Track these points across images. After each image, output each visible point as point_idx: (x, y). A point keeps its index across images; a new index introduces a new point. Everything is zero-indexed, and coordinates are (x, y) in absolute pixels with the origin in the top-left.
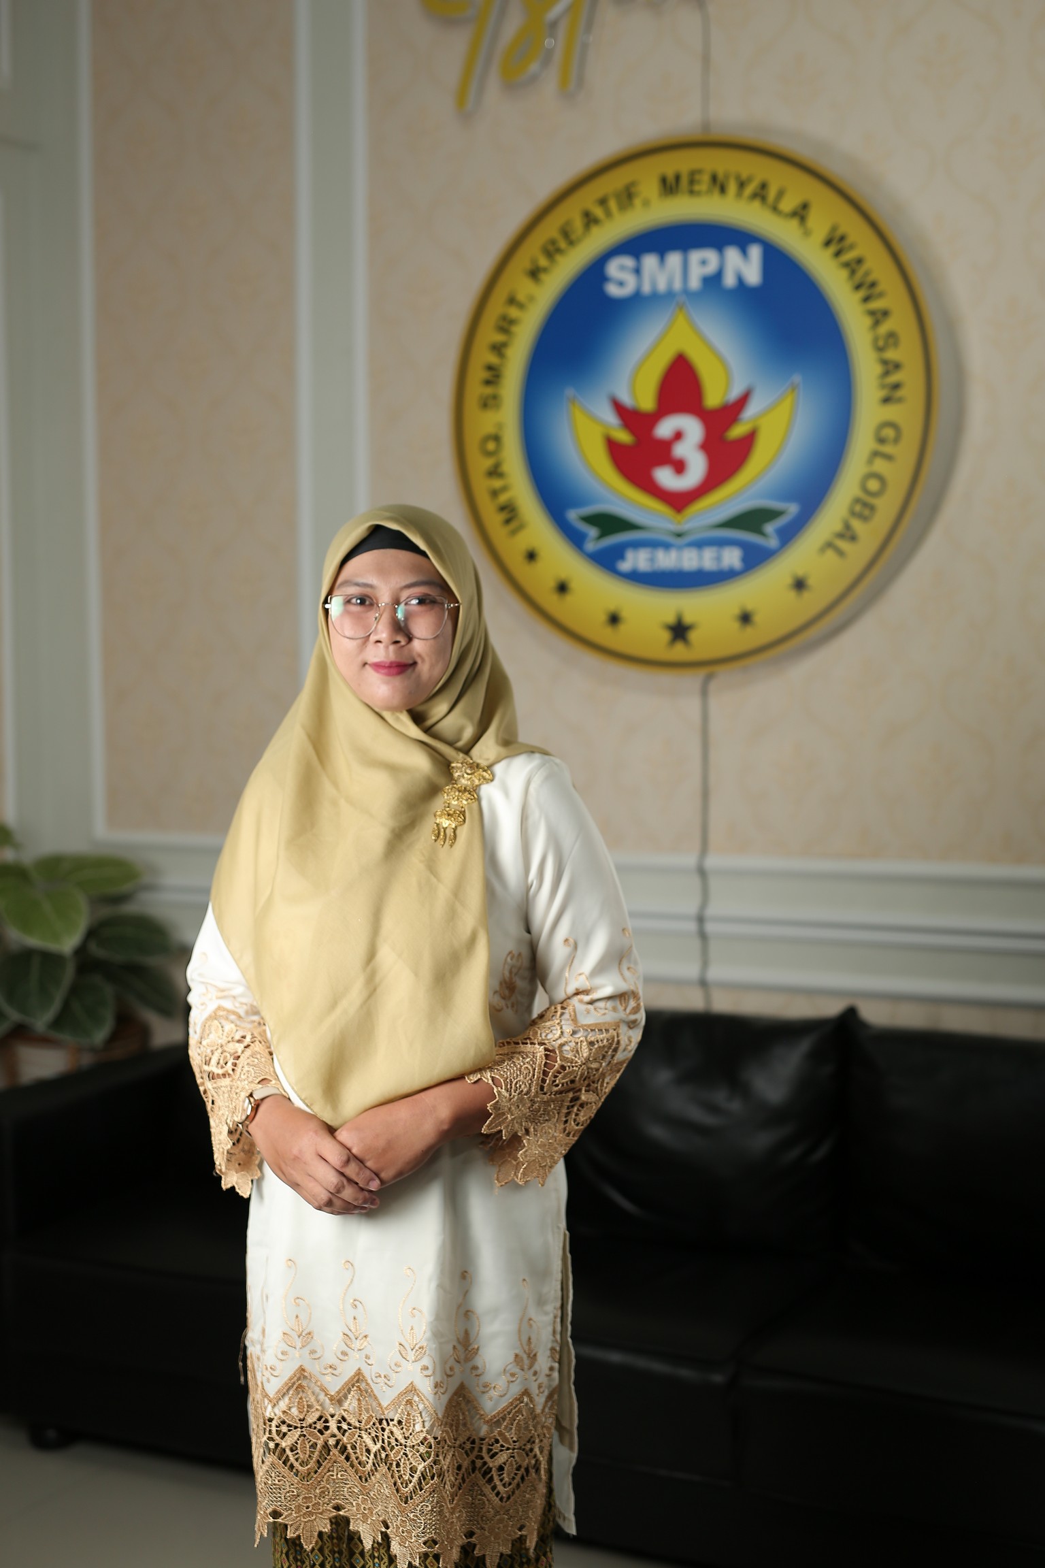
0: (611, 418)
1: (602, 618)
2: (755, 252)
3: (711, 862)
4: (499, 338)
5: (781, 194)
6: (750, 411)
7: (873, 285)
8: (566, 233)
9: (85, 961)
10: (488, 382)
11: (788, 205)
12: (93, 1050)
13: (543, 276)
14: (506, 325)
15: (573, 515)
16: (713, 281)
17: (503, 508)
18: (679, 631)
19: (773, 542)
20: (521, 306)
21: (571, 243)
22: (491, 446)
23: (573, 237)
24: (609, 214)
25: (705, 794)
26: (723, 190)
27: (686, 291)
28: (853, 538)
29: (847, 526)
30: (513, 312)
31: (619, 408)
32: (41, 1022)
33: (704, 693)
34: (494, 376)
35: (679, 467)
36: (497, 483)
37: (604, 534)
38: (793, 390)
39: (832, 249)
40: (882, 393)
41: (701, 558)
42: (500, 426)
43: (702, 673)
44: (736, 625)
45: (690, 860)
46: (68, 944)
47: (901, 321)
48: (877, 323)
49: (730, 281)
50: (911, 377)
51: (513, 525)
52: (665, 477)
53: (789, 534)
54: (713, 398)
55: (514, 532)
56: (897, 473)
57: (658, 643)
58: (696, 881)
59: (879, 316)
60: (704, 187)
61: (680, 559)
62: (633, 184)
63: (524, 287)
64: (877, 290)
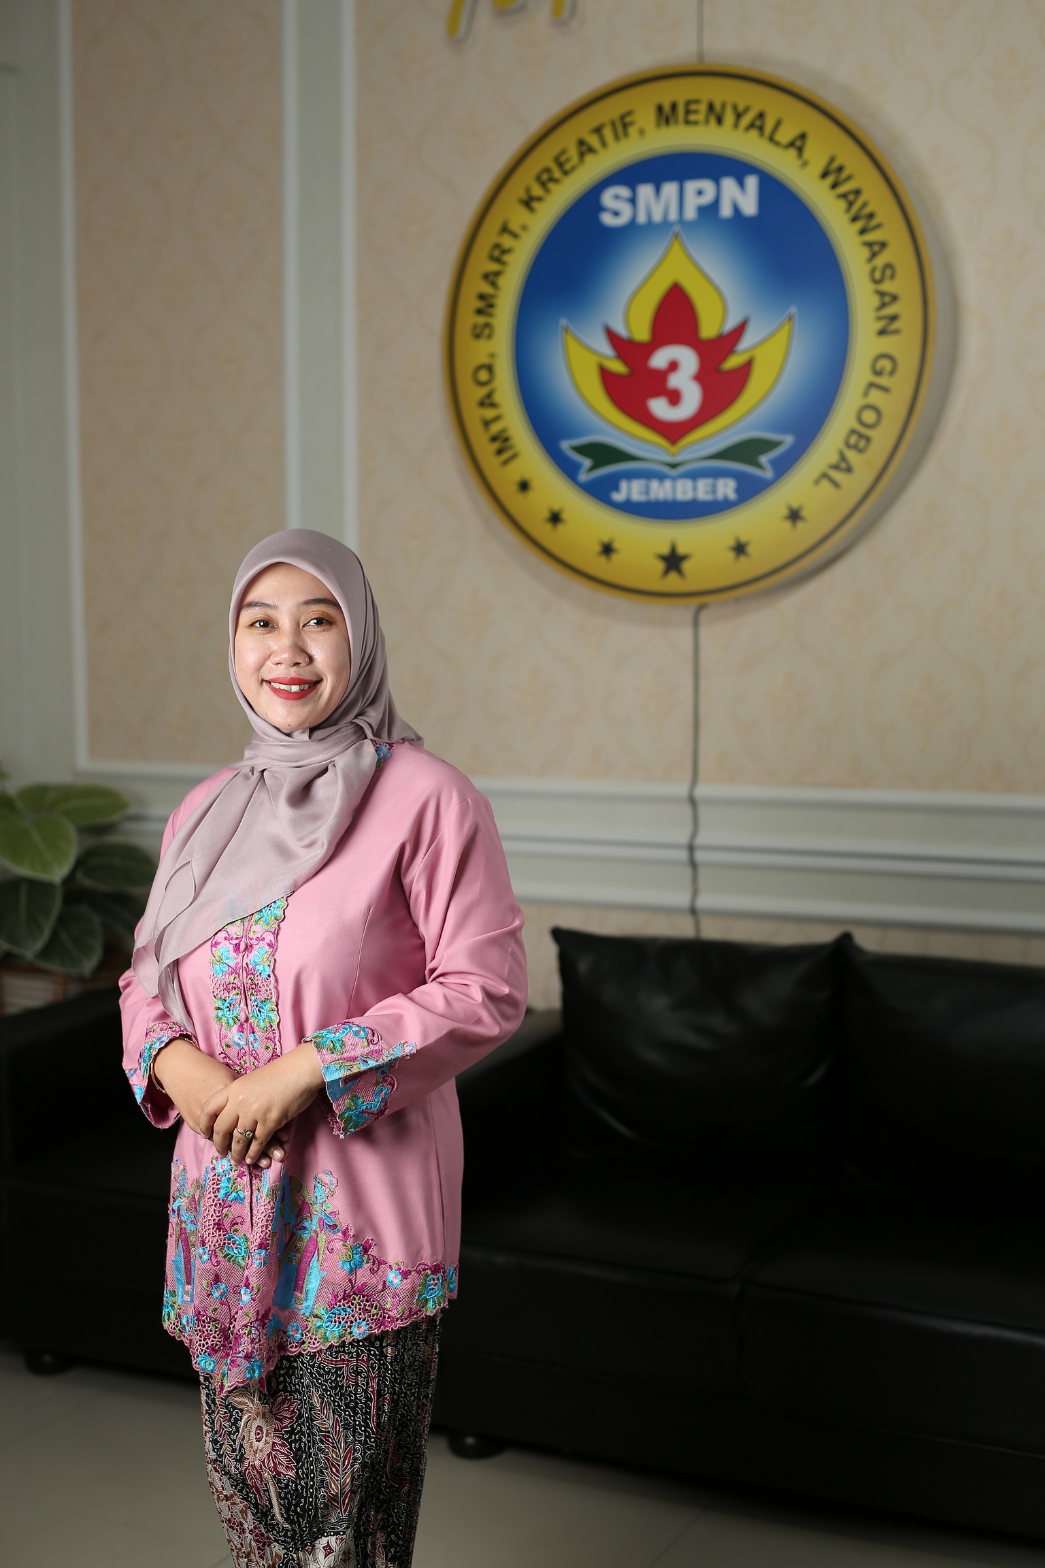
0: (606, 349)
1: (596, 548)
2: (752, 182)
3: (702, 791)
4: (494, 267)
5: (778, 123)
6: (745, 342)
7: (871, 216)
8: (560, 162)
9: (72, 892)
10: (480, 312)
11: (784, 136)
12: (81, 979)
13: (535, 205)
14: (499, 254)
15: (565, 445)
16: (709, 212)
17: (494, 439)
18: (673, 561)
19: (768, 474)
20: (515, 236)
21: (566, 173)
22: (483, 375)
23: (568, 166)
24: (604, 144)
25: (696, 724)
26: (720, 120)
27: (681, 220)
28: (849, 470)
29: (843, 458)
30: (507, 241)
31: (613, 337)
32: (30, 951)
33: (696, 623)
34: (486, 305)
35: (674, 398)
36: (490, 413)
37: (596, 465)
38: (789, 321)
39: (830, 180)
40: (879, 325)
41: (695, 488)
42: (492, 355)
43: (695, 602)
44: (731, 555)
45: (682, 789)
46: (58, 873)
47: (898, 253)
49: (726, 211)
50: (907, 309)
51: (506, 455)
52: (659, 408)
53: (784, 466)
54: (709, 329)
55: (505, 463)
56: (893, 405)
57: (651, 573)
58: (687, 810)
59: (876, 248)
60: (701, 117)
61: (674, 490)
62: (629, 113)
63: (518, 217)
64: (874, 222)
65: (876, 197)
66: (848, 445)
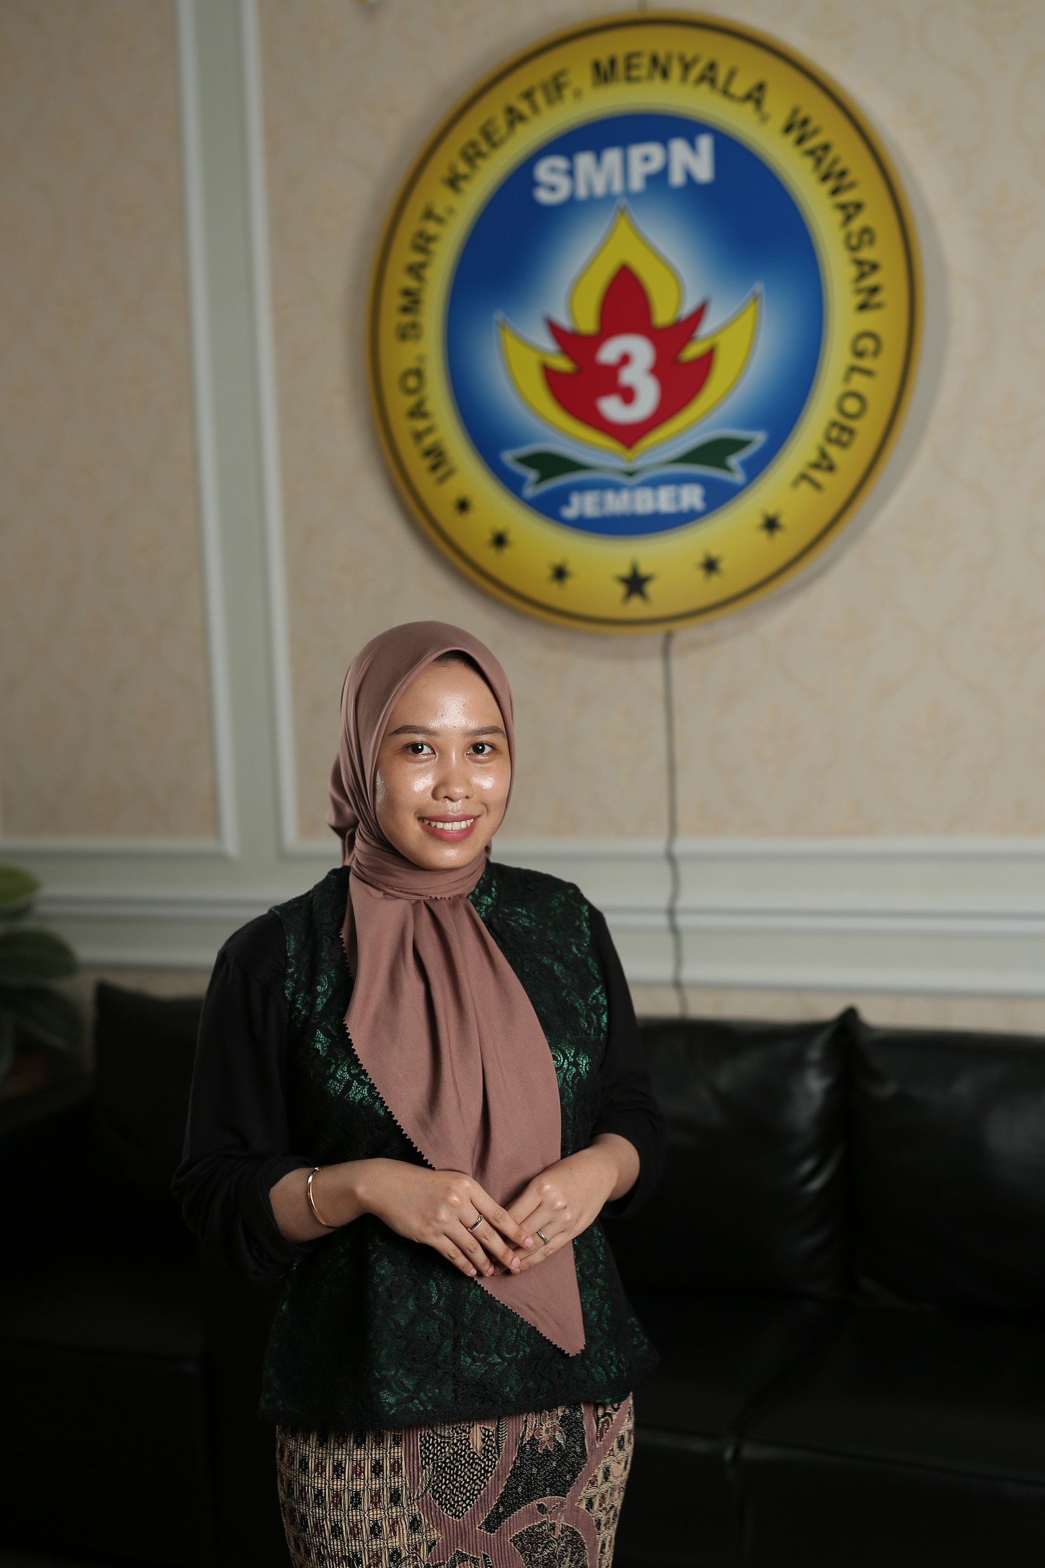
0: (547, 343)
1: (547, 572)
2: (705, 143)
3: (683, 845)
4: (417, 258)
5: (732, 74)
6: (707, 327)
7: (843, 174)
8: (487, 133)
10: (405, 310)
11: (740, 87)
13: (463, 185)
14: (423, 243)
15: (508, 457)
16: (658, 180)
17: (428, 453)
18: (635, 584)
19: (739, 477)
20: (440, 220)
21: (494, 145)
22: (412, 382)
23: (496, 138)
24: (535, 109)
25: (672, 770)
26: (665, 74)
27: (627, 193)
28: (831, 468)
29: (824, 455)
30: (431, 228)
31: (556, 331)
33: (666, 653)
34: (412, 300)
35: (628, 396)
36: (421, 425)
37: (543, 478)
38: (755, 300)
39: (794, 135)
40: (859, 299)
41: (656, 499)
42: (421, 359)
43: (660, 630)
44: (700, 574)
45: (658, 845)
47: (877, 215)
48: (848, 219)
49: (677, 178)
50: (890, 279)
51: (441, 472)
52: (611, 408)
53: (757, 467)
54: (664, 314)
55: (442, 480)
57: (611, 599)
58: (664, 869)
59: (851, 210)
60: (643, 72)
61: (632, 501)
62: (562, 73)
63: (442, 199)
64: (847, 180)
65: (848, 152)
66: (829, 440)
